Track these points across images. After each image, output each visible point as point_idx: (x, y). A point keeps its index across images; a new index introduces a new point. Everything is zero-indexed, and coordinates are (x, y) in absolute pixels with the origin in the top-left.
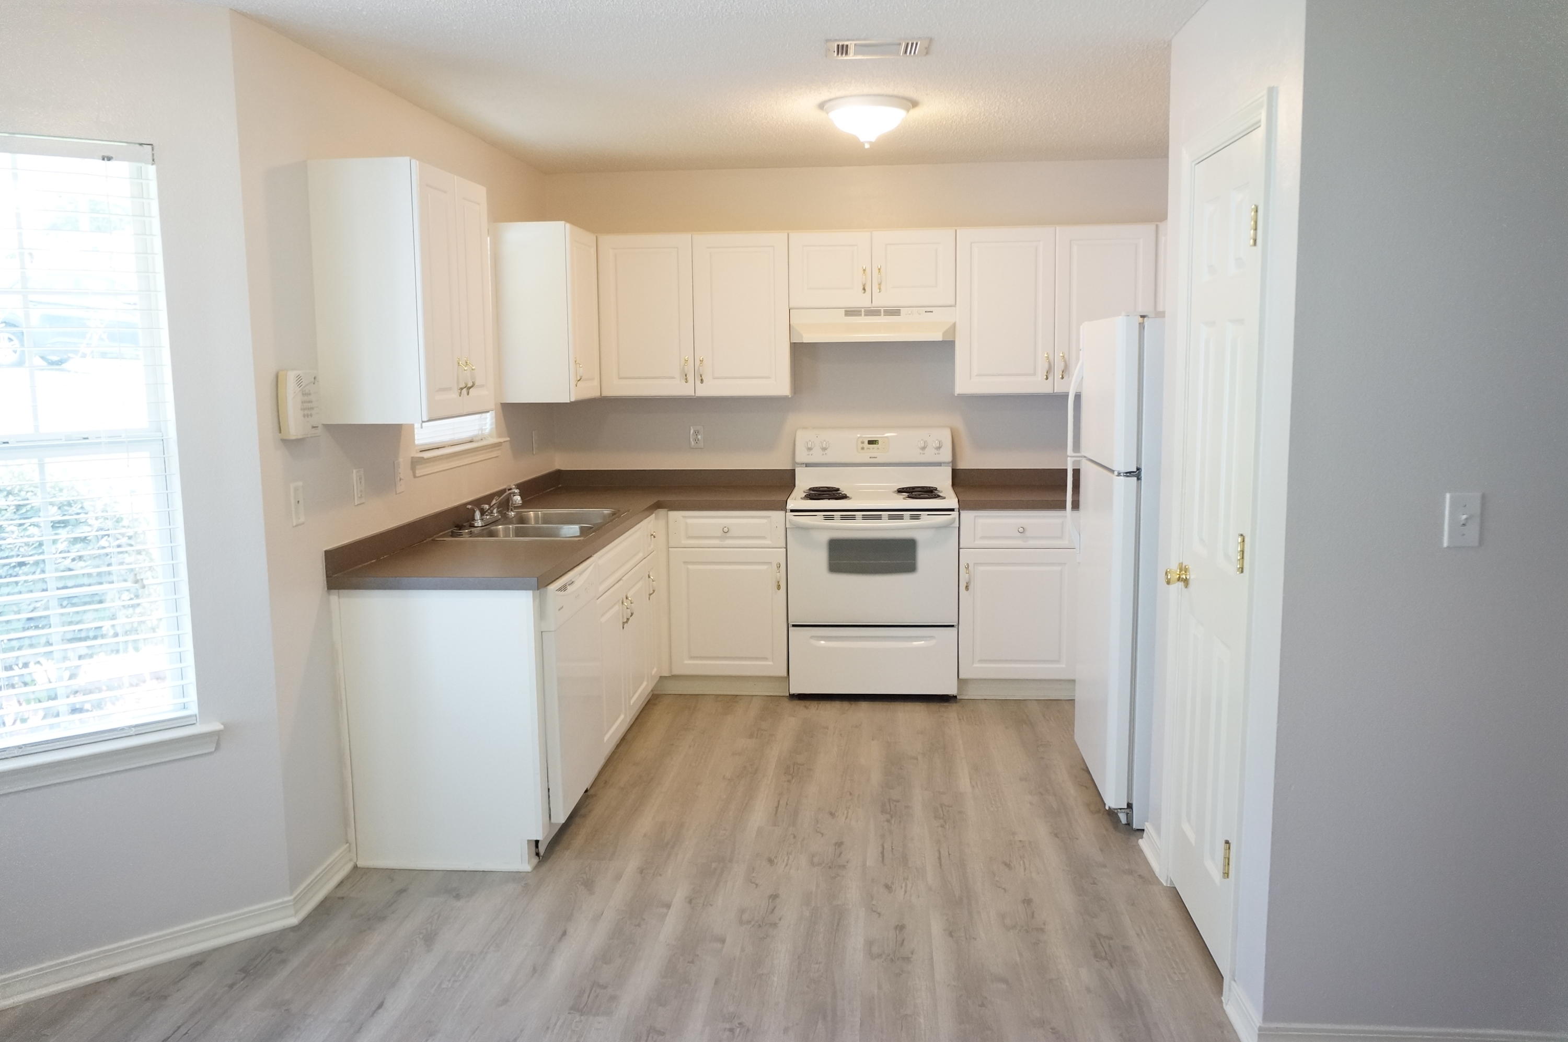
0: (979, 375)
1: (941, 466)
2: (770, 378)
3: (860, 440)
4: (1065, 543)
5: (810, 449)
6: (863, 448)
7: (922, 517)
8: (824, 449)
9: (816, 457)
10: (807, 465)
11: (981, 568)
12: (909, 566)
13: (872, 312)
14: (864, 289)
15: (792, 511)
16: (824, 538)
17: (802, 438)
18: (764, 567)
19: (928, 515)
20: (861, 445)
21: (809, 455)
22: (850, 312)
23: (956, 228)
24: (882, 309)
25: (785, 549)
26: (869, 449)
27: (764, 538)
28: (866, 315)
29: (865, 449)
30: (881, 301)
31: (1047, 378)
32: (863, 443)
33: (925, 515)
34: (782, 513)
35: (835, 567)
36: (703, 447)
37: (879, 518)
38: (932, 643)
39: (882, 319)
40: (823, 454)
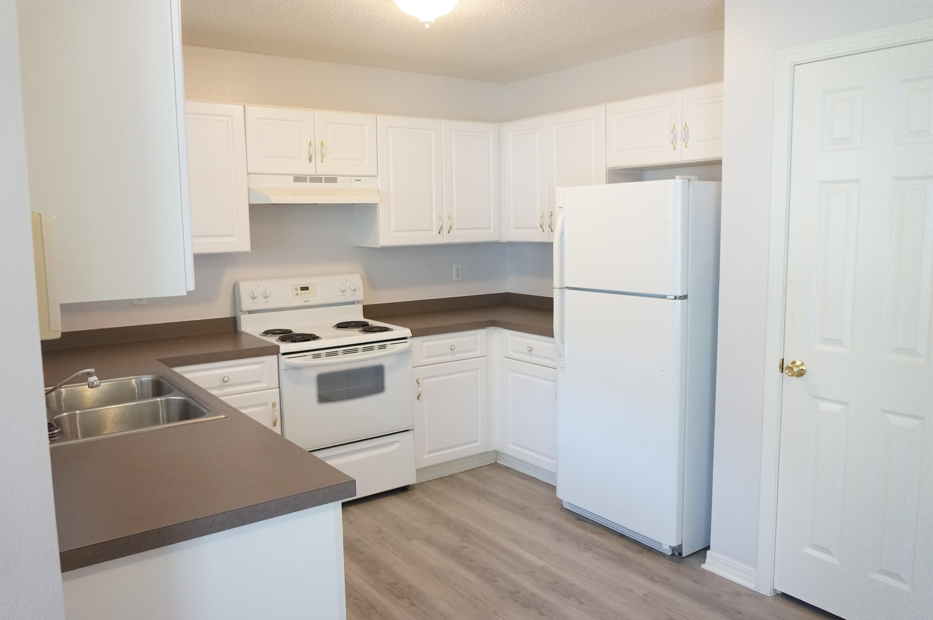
0: (395, 231)
1: (354, 304)
2: (233, 236)
3: (294, 287)
4: (478, 353)
5: (254, 298)
6: (297, 294)
7: (388, 347)
8: (266, 297)
9: (261, 304)
10: (250, 312)
11: (427, 381)
12: (379, 388)
13: (316, 179)
14: (310, 159)
15: (284, 354)
16: (313, 374)
17: (245, 289)
18: (261, 408)
19: (391, 344)
20: (295, 292)
21: (253, 303)
22: (298, 179)
23: (377, 114)
24: (323, 177)
25: (279, 389)
26: (302, 294)
27: (259, 382)
28: (311, 181)
29: (299, 294)
30: (323, 170)
31: (439, 233)
32: (296, 289)
33: (389, 344)
34: (275, 357)
35: (323, 399)
36: (146, 303)
37: (356, 351)
38: (397, 445)
39: (323, 185)
40: (265, 302)
